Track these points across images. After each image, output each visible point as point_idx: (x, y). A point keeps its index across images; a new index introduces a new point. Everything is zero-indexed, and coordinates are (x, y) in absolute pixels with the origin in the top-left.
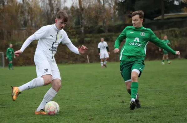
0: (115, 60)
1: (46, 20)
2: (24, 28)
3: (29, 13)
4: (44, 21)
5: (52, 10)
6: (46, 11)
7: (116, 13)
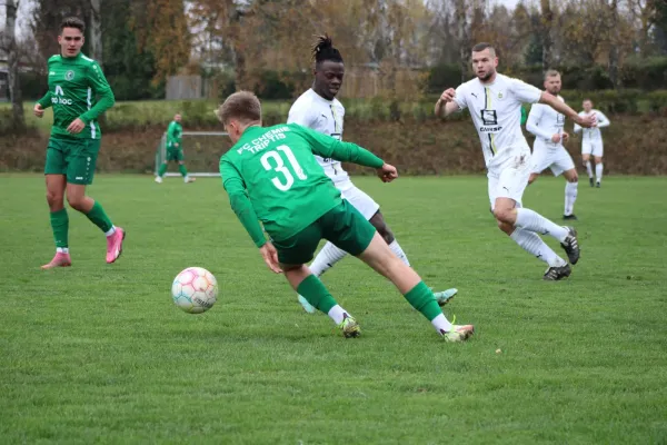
0: (640, 169)
1: (442, 43)
2: (375, 65)
3: (391, 21)
4: (435, 45)
5: (460, 15)
6: (444, 16)
7: (650, 31)
